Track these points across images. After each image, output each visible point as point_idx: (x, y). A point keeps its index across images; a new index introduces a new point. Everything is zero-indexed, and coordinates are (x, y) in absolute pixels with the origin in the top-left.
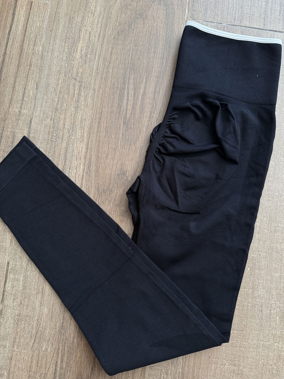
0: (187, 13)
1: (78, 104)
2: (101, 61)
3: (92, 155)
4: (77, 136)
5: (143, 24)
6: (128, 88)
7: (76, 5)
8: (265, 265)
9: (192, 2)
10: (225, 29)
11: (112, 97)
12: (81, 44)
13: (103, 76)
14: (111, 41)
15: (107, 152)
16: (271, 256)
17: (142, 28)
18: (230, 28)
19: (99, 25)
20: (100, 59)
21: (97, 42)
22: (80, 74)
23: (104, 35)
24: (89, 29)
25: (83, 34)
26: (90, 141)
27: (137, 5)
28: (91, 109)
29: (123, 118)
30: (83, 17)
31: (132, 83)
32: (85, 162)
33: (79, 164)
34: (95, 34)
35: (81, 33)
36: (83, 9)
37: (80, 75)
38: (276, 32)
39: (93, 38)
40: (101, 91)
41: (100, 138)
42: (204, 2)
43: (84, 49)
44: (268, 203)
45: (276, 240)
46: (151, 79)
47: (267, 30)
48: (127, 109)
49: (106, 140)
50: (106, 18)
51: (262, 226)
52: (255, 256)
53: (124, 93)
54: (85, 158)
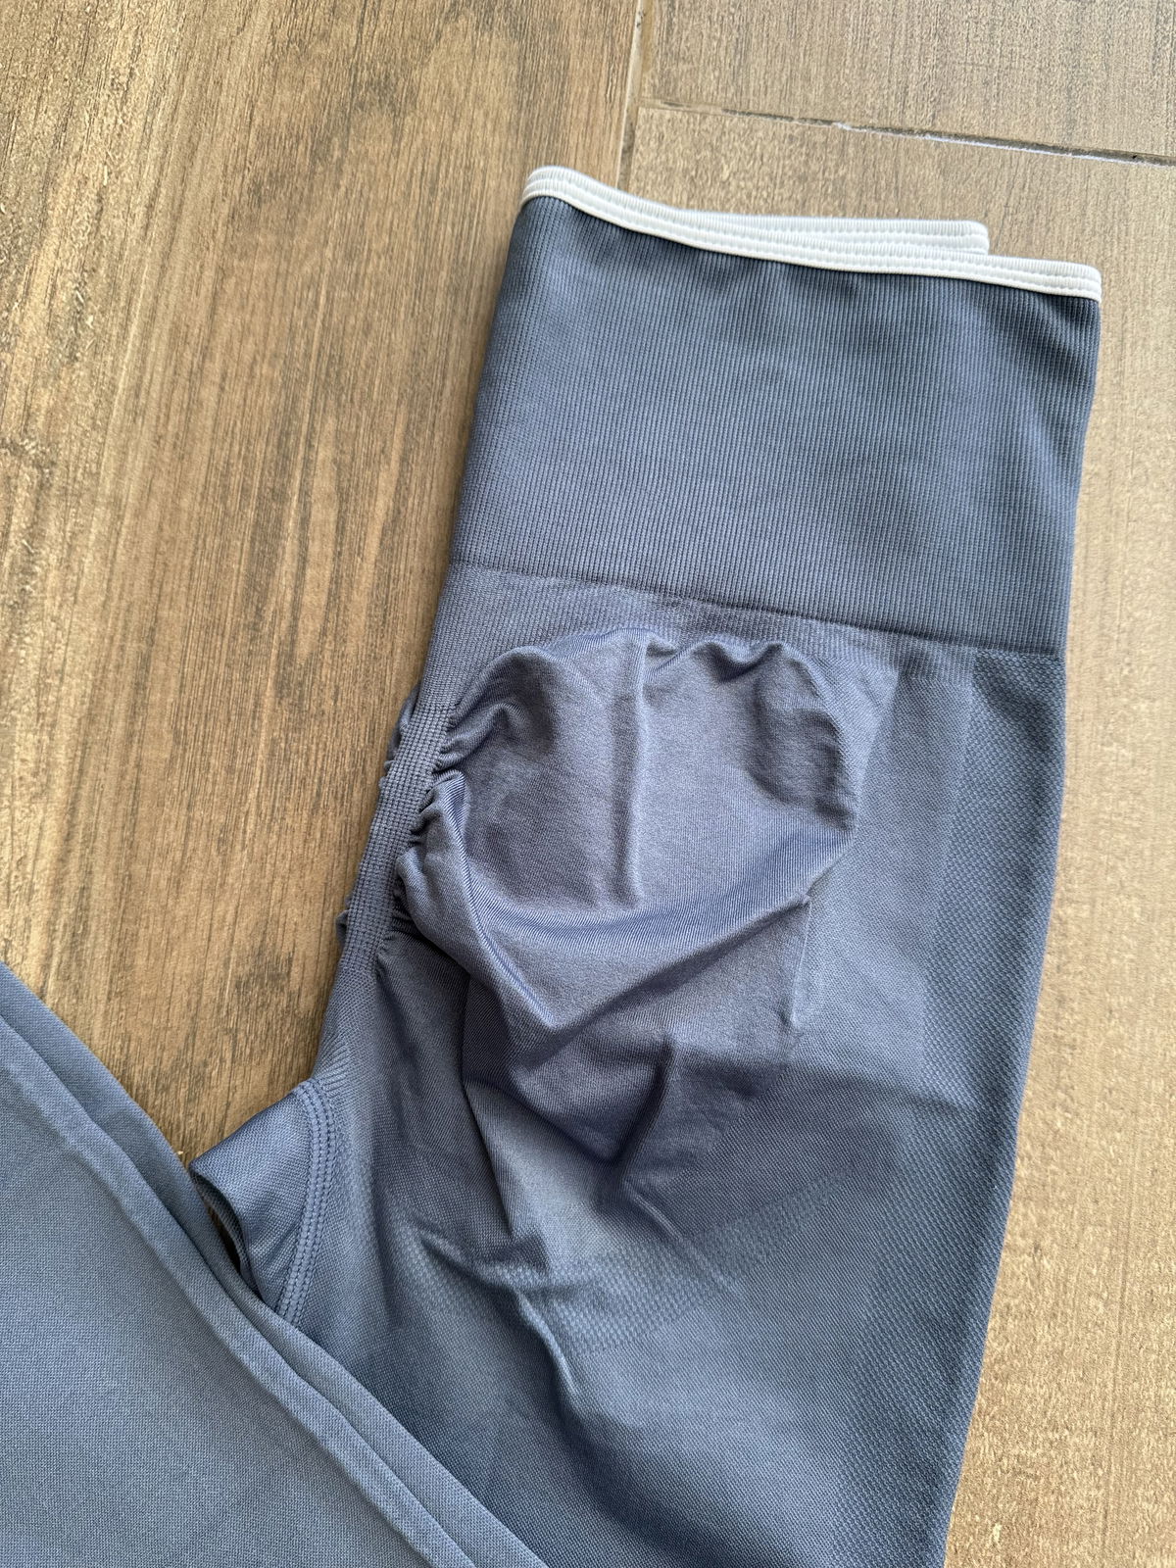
0: (639, 73)
1: (23, 590)
2: (158, 347)
3: (96, 869)
4: (18, 764)
5: (390, 137)
6: (305, 492)
7: (29, 46)
8: (1092, 1509)
9: (665, 9)
10: (851, 150)
11: (215, 542)
12: (52, 255)
13: (170, 428)
14: (213, 237)
15: (178, 855)
16: (1130, 1452)
17: (386, 157)
18: (879, 144)
19: (154, 151)
20: (155, 335)
21: (138, 242)
22: (41, 419)
23: (177, 203)
24: (99, 173)
25: (61, 203)
26: (85, 792)
27: (359, 39)
28: (96, 612)
29: (273, 658)
30: (69, 111)
31: (328, 464)
32: (55, 912)
33: (21, 923)
34: (128, 202)
35: (55, 199)
36: (69, 69)
37: (44, 424)
38: (1134, 164)
39: (116, 221)
40: (153, 513)
41: (142, 776)
42: (733, 10)
43: (64, 283)
44: (1104, 1143)
45: (1154, 1357)
46: (437, 439)
47: (1086, 150)
48: (296, 606)
49: (176, 782)
50: (188, 113)
51: (1073, 1279)
52: (1034, 1455)
53: (279, 521)
54: (57, 888)
